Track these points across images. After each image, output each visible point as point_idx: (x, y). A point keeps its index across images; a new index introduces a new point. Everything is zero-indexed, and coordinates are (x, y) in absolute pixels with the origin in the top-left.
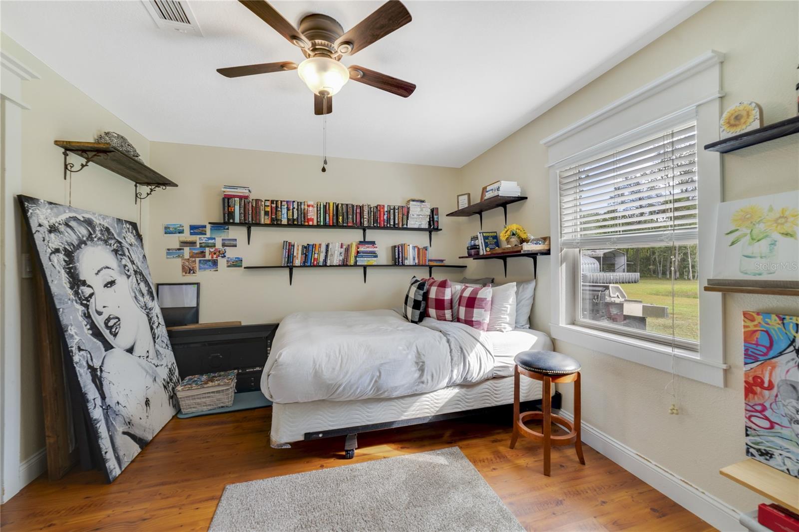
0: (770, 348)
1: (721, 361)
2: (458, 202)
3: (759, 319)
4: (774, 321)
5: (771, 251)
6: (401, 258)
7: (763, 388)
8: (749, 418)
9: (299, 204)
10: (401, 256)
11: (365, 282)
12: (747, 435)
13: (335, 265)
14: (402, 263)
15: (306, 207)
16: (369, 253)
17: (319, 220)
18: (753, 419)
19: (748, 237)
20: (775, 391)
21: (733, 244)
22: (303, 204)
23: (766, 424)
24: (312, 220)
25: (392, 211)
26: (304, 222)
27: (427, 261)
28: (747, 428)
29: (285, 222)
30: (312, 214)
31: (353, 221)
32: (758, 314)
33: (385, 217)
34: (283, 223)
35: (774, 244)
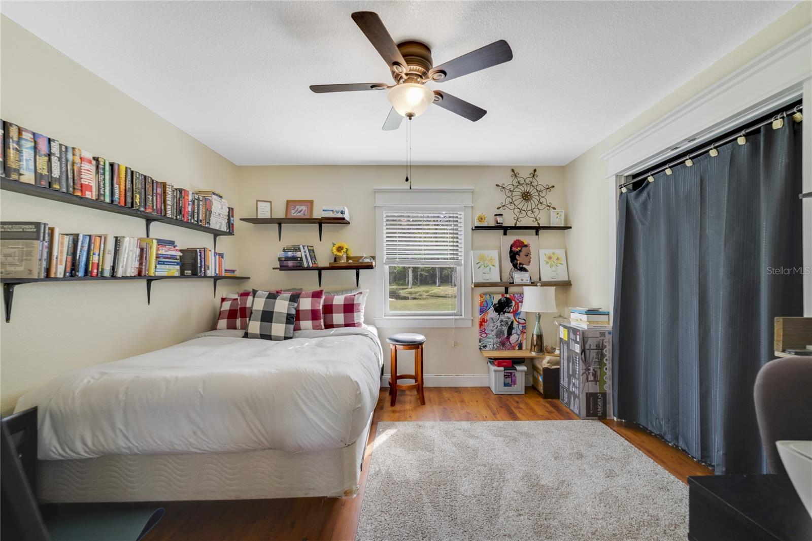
0: (487, 307)
1: (471, 316)
2: (257, 208)
3: (484, 296)
4: (488, 297)
5: (490, 271)
6: (203, 267)
7: (485, 322)
8: (481, 336)
9: (64, 149)
10: (203, 264)
11: (149, 303)
12: (480, 342)
13: (128, 275)
14: (205, 273)
15: (77, 160)
16: (170, 258)
17: (102, 193)
18: (482, 335)
19: (483, 266)
20: (488, 322)
21: (479, 268)
22: (70, 151)
23: (485, 335)
24: (89, 188)
25: (196, 201)
26: (74, 189)
27: (223, 271)
28: (480, 339)
29: (28, 177)
30: (89, 177)
31: (153, 206)
32: (484, 295)
33: (190, 208)
34: (23, 179)
35: (490, 269)
